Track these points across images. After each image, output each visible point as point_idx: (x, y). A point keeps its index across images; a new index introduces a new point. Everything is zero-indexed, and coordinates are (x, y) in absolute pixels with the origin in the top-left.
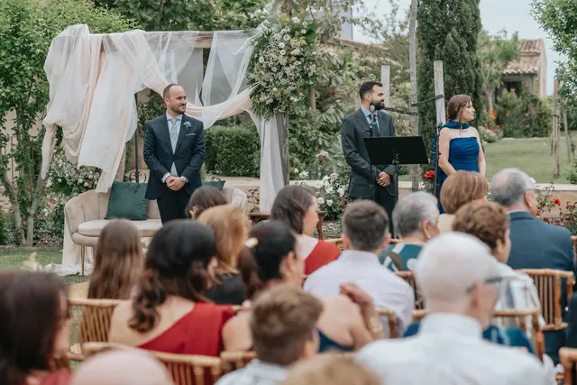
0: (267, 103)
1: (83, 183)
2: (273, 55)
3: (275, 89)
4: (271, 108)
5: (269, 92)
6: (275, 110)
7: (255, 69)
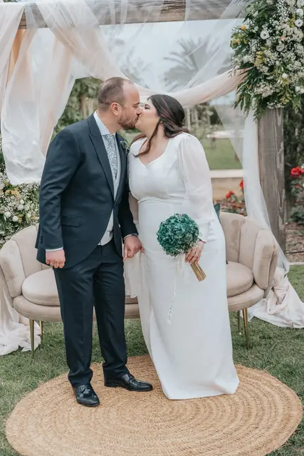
0: (264, 95)
1: (11, 217)
2: (287, 26)
3: (285, 76)
4: (263, 102)
5: (273, 82)
6: (270, 105)
7: (253, 49)
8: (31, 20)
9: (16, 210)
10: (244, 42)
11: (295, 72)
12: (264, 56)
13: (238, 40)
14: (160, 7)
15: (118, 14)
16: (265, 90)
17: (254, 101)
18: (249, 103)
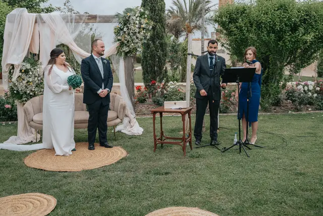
0: (126, 51)
1: (30, 93)
2: (133, 27)
3: (132, 44)
4: (126, 54)
5: (129, 46)
6: (129, 55)
7: (121, 34)
8: (39, 20)
9: (31, 91)
10: (118, 31)
11: (137, 43)
12: (125, 37)
13: (116, 31)
14: (87, 18)
15: (71, 19)
16: (126, 49)
17: (123, 54)
18: (121, 54)
